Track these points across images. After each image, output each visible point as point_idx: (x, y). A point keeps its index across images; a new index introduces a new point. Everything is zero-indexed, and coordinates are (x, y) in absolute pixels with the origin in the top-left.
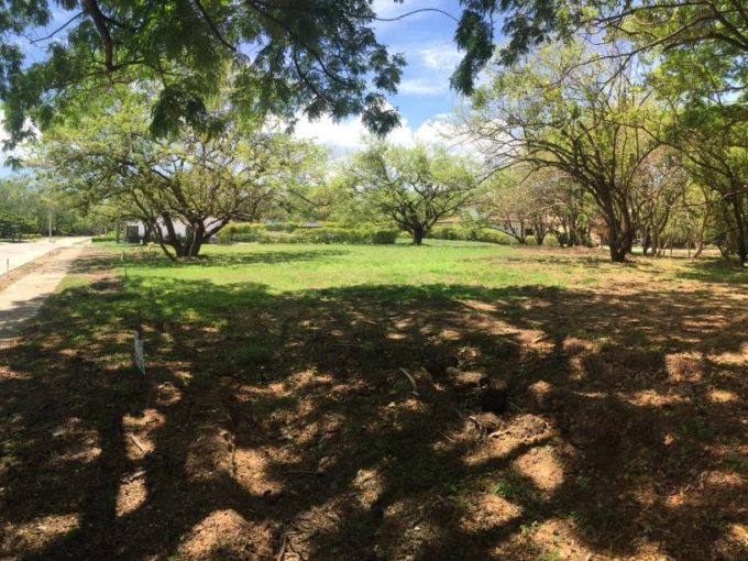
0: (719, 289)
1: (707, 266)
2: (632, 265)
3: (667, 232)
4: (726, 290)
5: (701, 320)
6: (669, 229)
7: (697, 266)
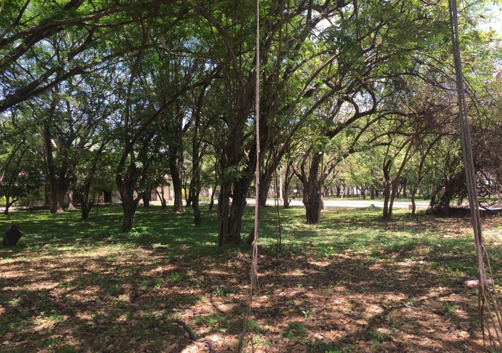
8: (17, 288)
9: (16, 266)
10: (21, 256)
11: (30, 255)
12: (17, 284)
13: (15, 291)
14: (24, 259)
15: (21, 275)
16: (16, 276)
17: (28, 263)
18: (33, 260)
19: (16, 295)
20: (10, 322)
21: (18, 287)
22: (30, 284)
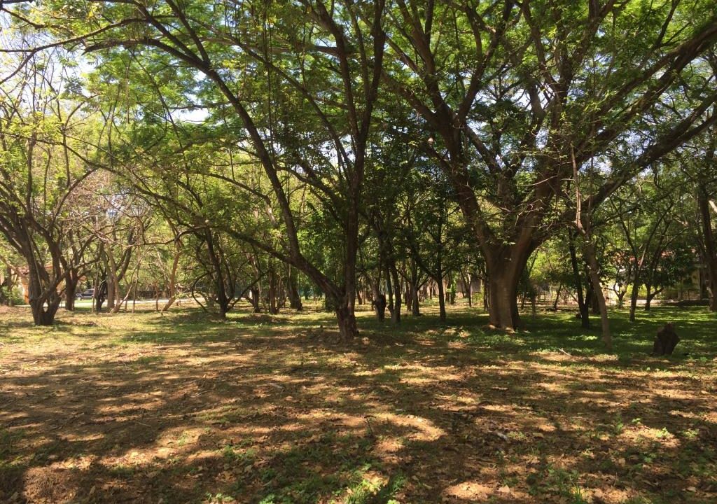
0: (176, 352)
1: (176, 322)
2: (64, 327)
3: (129, 279)
4: (183, 353)
5: (127, 402)
6: (131, 276)
7: (164, 322)
8: (690, 415)
9: (681, 383)
10: (684, 370)
11: (696, 371)
12: (689, 409)
13: (688, 418)
14: (690, 375)
15: (690, 397)
16: (683, 397)
17: (695, 381)
18: (703, 377)
19: (691, 425)
20: (691, 462)
21: (691, 413)
22: (709, 412)
